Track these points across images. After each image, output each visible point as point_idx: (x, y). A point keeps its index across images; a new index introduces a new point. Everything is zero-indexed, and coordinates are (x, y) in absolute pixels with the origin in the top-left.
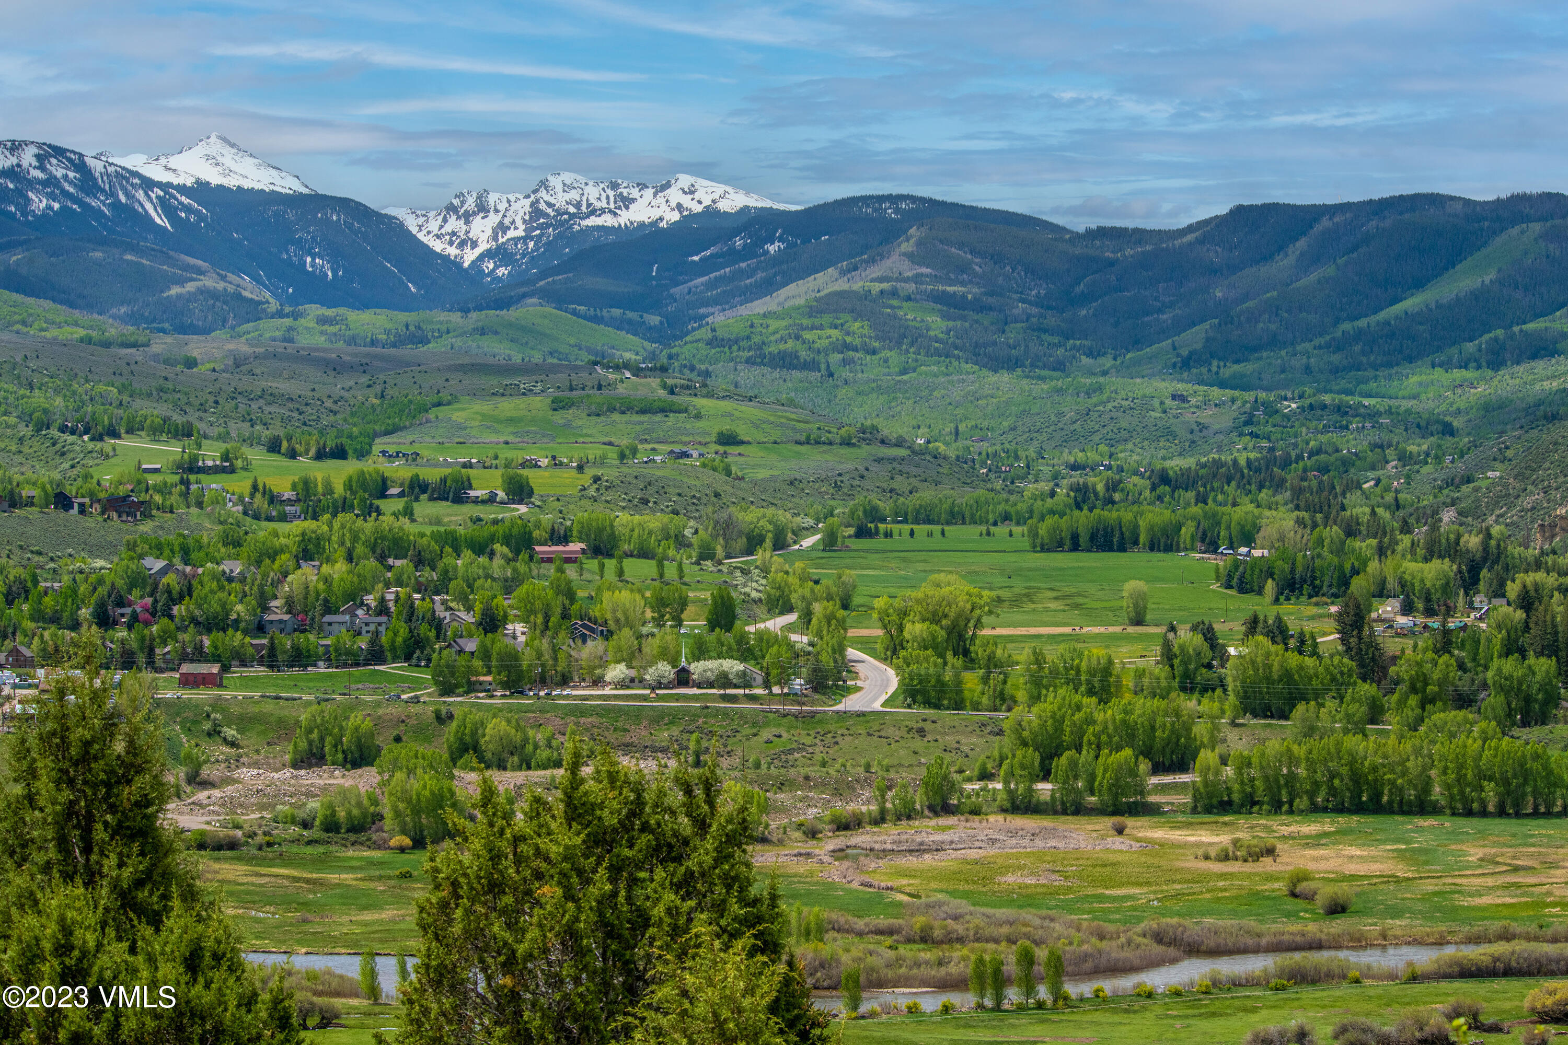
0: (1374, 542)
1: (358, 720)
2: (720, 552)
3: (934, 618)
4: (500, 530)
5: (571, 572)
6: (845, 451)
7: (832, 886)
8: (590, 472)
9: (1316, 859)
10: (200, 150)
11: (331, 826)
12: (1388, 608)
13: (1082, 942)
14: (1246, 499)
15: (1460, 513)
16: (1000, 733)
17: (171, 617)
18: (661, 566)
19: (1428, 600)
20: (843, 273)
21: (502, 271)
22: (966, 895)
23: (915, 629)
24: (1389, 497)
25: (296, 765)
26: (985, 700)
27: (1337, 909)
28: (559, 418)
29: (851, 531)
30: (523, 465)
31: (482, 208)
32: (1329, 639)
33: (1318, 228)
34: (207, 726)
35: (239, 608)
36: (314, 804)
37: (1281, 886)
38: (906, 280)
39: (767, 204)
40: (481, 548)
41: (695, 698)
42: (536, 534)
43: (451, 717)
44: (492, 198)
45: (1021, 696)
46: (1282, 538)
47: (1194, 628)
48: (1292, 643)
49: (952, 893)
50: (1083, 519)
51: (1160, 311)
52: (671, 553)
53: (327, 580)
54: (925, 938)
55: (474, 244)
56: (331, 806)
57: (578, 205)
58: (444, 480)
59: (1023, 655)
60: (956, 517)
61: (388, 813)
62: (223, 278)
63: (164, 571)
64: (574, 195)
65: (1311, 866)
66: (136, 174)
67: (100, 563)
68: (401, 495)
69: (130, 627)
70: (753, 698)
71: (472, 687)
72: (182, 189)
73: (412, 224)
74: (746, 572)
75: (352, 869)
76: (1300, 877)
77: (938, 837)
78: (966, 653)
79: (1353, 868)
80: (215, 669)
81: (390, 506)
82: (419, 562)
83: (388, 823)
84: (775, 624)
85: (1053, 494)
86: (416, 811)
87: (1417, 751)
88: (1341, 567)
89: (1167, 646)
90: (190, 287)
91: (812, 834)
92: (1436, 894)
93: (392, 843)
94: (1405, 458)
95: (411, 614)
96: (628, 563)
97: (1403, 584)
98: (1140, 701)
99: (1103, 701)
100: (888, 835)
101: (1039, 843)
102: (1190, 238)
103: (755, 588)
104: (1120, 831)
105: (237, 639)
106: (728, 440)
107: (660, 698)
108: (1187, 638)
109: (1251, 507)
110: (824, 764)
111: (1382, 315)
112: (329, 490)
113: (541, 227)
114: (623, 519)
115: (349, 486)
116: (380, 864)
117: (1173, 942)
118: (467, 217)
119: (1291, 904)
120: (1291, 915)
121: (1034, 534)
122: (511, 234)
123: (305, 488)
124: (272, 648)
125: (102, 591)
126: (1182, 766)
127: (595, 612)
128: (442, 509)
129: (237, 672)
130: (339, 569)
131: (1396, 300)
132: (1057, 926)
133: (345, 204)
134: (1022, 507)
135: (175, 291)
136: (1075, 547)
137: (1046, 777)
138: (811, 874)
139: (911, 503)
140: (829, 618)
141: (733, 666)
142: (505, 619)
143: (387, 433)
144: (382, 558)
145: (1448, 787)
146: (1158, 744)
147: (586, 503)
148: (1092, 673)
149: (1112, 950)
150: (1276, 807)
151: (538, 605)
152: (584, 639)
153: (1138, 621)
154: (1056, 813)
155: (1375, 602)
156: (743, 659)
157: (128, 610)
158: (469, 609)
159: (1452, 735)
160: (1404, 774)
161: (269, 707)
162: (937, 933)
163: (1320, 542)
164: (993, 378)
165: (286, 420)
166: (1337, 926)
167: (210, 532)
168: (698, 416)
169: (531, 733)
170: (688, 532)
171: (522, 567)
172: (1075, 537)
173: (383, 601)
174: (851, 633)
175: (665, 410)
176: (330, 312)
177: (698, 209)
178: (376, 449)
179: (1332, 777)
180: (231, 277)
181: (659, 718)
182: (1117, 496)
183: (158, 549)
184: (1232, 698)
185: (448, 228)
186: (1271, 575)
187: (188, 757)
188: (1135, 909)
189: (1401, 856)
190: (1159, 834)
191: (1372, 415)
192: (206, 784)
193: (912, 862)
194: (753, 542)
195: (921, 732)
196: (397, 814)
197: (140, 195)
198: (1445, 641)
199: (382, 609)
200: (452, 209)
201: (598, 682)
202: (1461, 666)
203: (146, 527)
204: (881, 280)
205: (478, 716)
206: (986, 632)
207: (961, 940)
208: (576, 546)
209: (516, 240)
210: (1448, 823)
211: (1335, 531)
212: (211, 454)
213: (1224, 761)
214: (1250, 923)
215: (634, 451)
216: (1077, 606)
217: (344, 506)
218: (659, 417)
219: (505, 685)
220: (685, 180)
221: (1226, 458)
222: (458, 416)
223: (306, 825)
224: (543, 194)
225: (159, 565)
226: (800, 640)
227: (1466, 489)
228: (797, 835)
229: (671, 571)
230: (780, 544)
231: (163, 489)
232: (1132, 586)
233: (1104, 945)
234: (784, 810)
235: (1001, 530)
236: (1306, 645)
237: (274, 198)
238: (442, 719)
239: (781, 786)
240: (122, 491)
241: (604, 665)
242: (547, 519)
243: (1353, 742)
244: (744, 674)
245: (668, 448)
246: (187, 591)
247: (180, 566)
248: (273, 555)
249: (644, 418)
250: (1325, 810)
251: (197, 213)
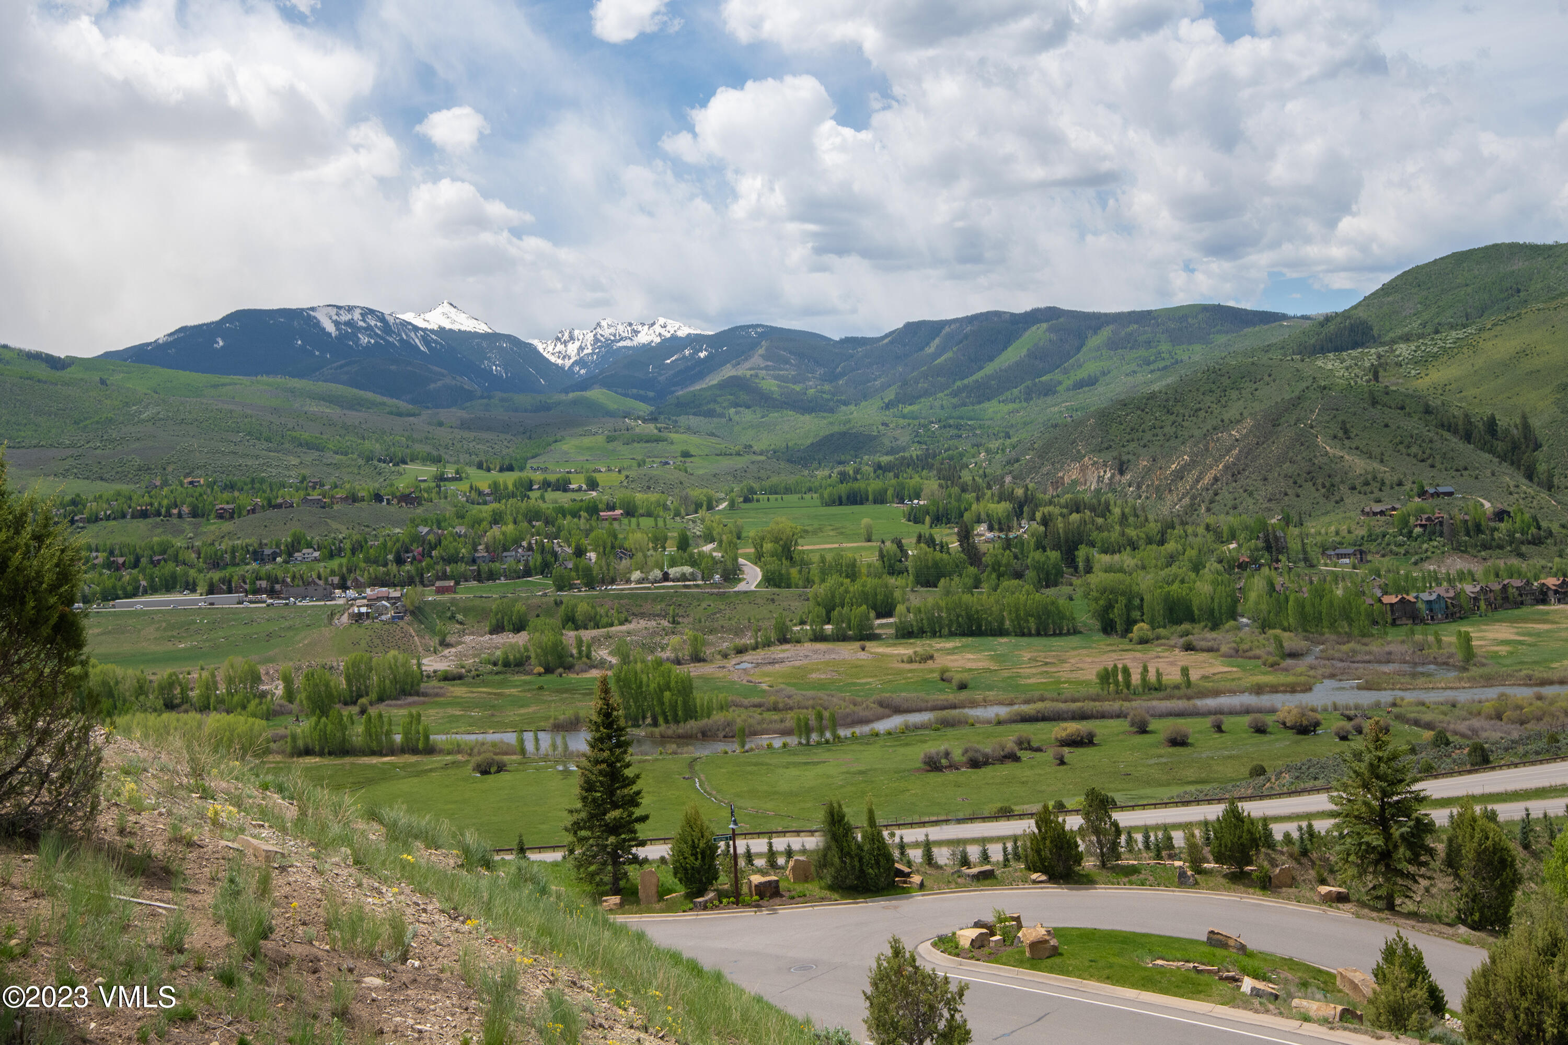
0: (974, 494)
1: (520, 607)
2: (683, 512)
3: (776, 540)
4: (584, 504)
5: (616, 525)
6: (738, 458)
7: (734, 683)
8: (624, 473)
9: (952, 661)
10: (439, 310)
11: (507, 664)
12: (982, 528)
13: (846, 707)
14: (916, 476)
15: (1014, 478)
16: (808, 600)
17: (431, 557)
18: (656, 520)
19: (1000, 523)
20: (734, 366)
21: (583, 372)
22: (794, 685)
23: (768, 546)
24: (981, 472)
25: (491, 633)
26: (801, 583)
27: (963, 686)
28: (610, 446)
29: (741, 499)
30: (594, 471)
31: (572, 338)
32: (955, 545)
33: (944, 332)
34: (449, 614)
35: (463, 550)
36: (498, 653)
37: (936, 675)
38: (761, 369)
39: (698, 332)
40: (575, 514)
41: (671, 587)
42: (600, 506)
43: (561, 602)
44: (576, 332)
45: (817, 579)
46: (933, 495)
47: (893, 542)
48: (938, 548)
49: (788, 684)
50: (843, 489)
51: (875, 380)
52: (661, 513)
53: (504, 534)
54: (775, 708)
55: (570, 358)
56: (506, 653)
57: (615, 335)
58: (558, 480)
59: (816, 558)
60: (788, 490)
61: (533, 655)
62: (454, 378)
63: (428, 533)
64: (612, 330)
65: (950, 665)
66: (410, 324)
67: (397, 530)
68: (539, 489)
69: (412, 563)
70: (697, 586)
71: (572, 587)
72: (432, 331)
73: (540, 347)
74: (694, 522)
75: (516, 686)
76: (944, 671)
77: (781, 656)
78: (791, 558)
79: (970, 665)
80: (452, 583)
81: (534, 495)
82: (547, 523)
83: (533, 661)
84: (707, 548)
85: (830, 476)
86: (546, 654)
87: (997, 602)
88: (959, 508)
89: (881, 551)
90: (439, 384)
91: (725, 656)
92: (1009, 678)
93: (535, 671)
94: (988, 451)
95: (543, 550)
96: (641, 519)
97: (988, 516)
98: (869, 580)
99: (853, 581)
100: (760, 655)
101: (827, 656)
102: (886, 341)
103: (698, 530)
104: (863, 649)
105: (462, 567)
106: (686, 455)
107: (656, 588)
108: (890, 546)
109: (918, 479)
110: (730, 619)
111: (974, 377)
112: (506, 488)
113: (599, 347)
114: (639, 496)
115: (515, 485)
116: (529, 683)
117: (887, 706)
118: (565, 343)
119: (942, 685)
120: (942, 690)
121: (822, 497)
122: (586, 351)
123: (495, 486)
124: (479, 571)
125: (398, 545)
126: (889, 614)
127: (626, 545)
128: (558, 495)
129: (463, 585)
130: (510, 528)
131: (981, 368)
132: (835, 700)
133: (509, 338)
134: (817, 484)
135: (432, 386)
136: (841, 504)
137: (828, 623)
138: (725, 677)
139: (767, 484)
140: (730, 543)
141: (687, 569)
142: (586, 551)
143: (533, 457)
144: (530, 522)
145: (1012, 621)
146: (879, 603)
147: (623, 489)
148: (848, 566)
149: (861, 712)
150: (934, 634)
151: (601, 542)
152: (621, 558)
153: (869, 541)
154: (834, 640)
155: (976, 525)
156: (692, 566)
157: (410, 555)
158: (569, 546)
159: (1013, 593)
160: (991, 615)
161: (477, 602)
162: (781, 705)
163: (950, 496)
164: (802, 418)
165: (486, 452)
166: (963, 695)
167: (450, 512)
168: (672, 443)
169: (598, 609)
170: (669, 503)
171: (594, 523)
172: (840, 498)
173: (530, 544)
174: (740, 551)
175: (658, 440)
176: (505, 395)
177: (668, 335)
178: (528, 466)
179: (958, 616)
180: (458, 378)
181: (657, 598)
182: (859, 477)
183: (425, 522)
184: (911, 577)
185: (557, 349)
186: (928, 513)
187: (440, 631)
188: (870, 689)
189: (992, 658)
190: (881, 650)
191: (973, 428)
192: (449, 645)
193: (769, 668)
194: (698, 506)
195: (773, 600)
196: (537, 655)
197: (412, 335)
198: (1008, 544)
199: (530, 548)
200: (558, 339)
201: (628, 581)
202: (1016, 557)
203: (419, 510)
204: (750, 369)
205: (573, 602)
206: (800, 548)
207: (791, 709)
208: (618, 512)
209: (588, 355)
210: (1013, 640)
211: (956, 489)
212: (450, 472)
213: (909, 611)
214: (922, 695)
215: (644, 462)
216: (842, 533)
217: (513, 495)
218: (654, 444)
219: (586, 585)
220: (662, 321)
221: (907, 454)
222: (565, 447)
223: (495, 664)
224: (598, 330)
225: (425, 530)
226: (718, 555)
227: (1016, 465)
228: (719, 657)
229: (660, 523)
230: (710, 508)
231: (428, 490)
232: (865, 521)
233: (856, 709)
234: (712, 644)
235: (807, 496)
236: (943, 547)
237: (476, 335)
238: (558, 603)
239: (711, 632)
240: (407, 491)
241: (630, 572)
242: (605, 498)
243: (967, 598)
244: (692, 574)
245: (659, 460)
246: (439, 542)
247: (436, 530)
248: (479, 522)
249: (648, 445)
250: (956, 635)
251: (441, 344)
